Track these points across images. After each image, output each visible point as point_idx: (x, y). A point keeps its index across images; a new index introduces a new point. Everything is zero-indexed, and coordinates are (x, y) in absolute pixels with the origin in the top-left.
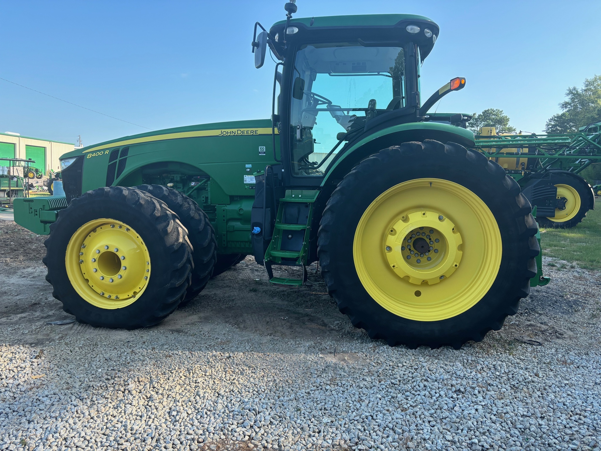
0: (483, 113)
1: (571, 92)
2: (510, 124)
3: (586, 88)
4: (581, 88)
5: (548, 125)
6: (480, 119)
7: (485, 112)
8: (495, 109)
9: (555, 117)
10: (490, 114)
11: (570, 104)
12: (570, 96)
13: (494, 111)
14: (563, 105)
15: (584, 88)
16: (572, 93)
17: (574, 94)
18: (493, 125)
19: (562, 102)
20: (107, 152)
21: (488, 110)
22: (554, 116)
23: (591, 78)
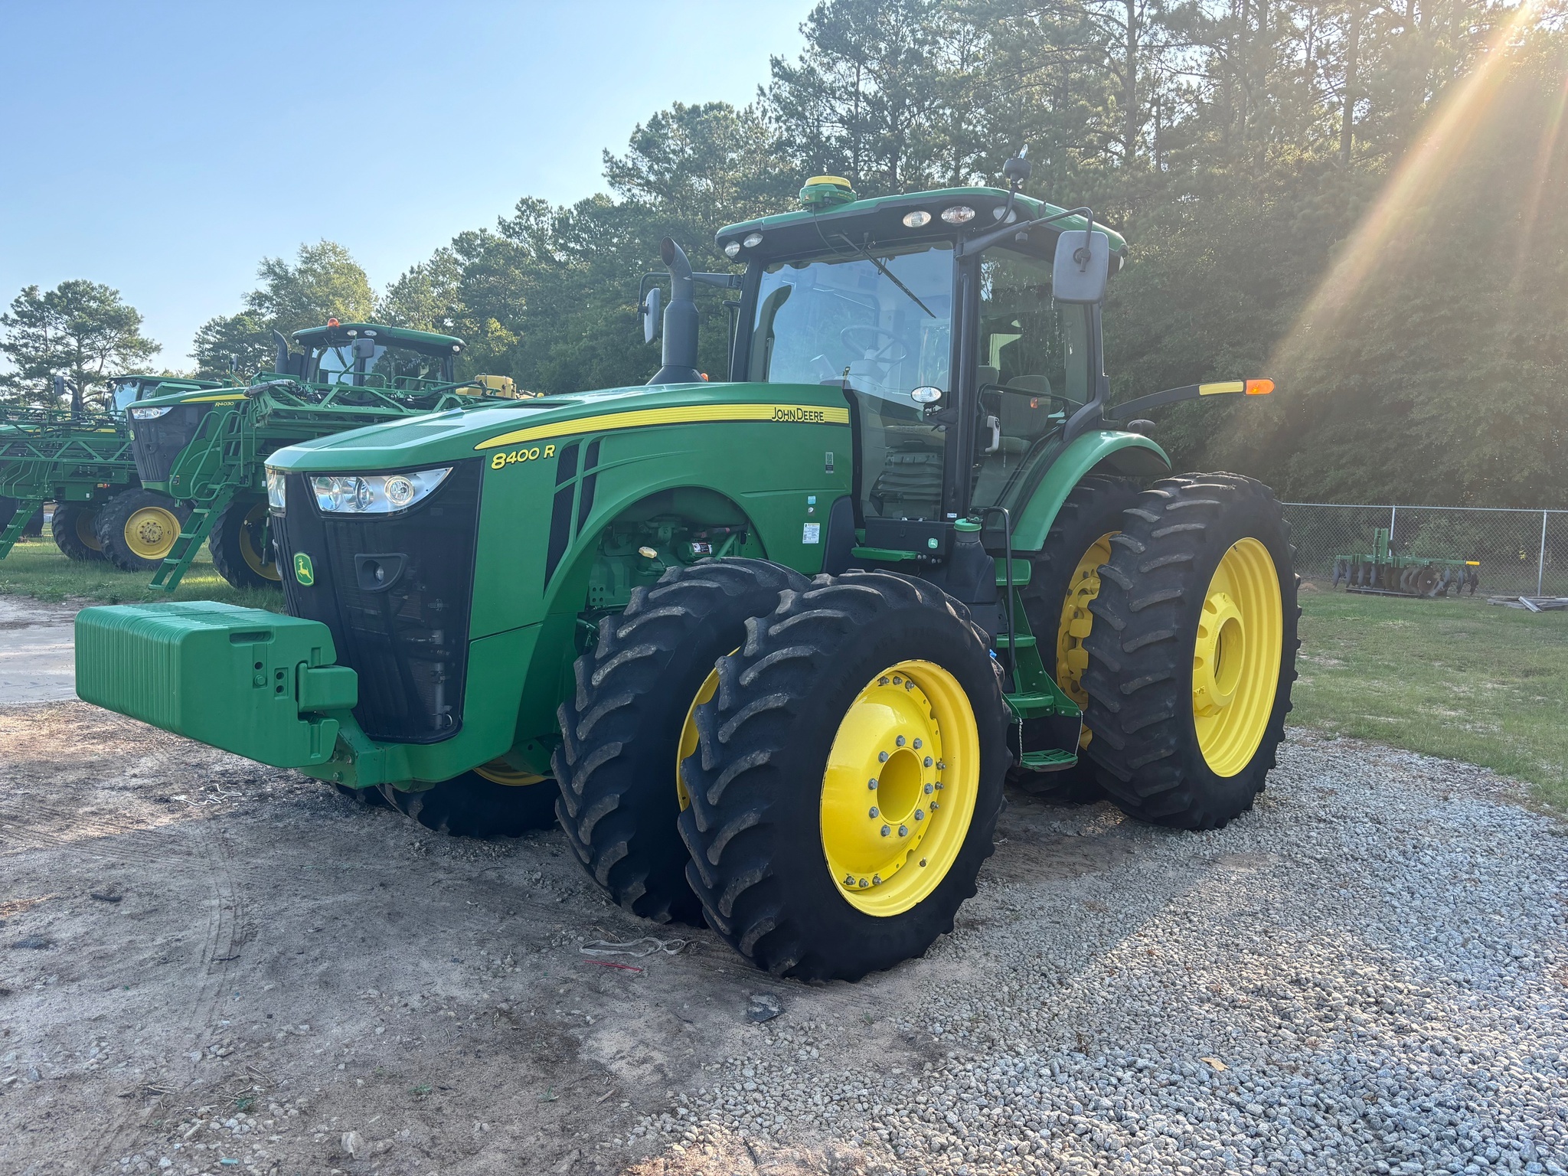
0: (60, 288)
1: (270, 271)
2: (144, 332)
3: (303, 267)
4: (293, 264)
5: (201, 342)
6: (54, 306)
7: (66, 287)
8: (96, 284)
9: (218, 324)
10: (83, 296)
11: (270, 299)
12: (269, 281)
13: (93, 289)
14: (254, 299)
15: (300, 265)
16: (275, 274)
17: (280, 277)
18: (98, 330)
19: (251, 291)
20: (550, 450)
21: (76, 284)
22: (213, 320)
23: (314, 244)
